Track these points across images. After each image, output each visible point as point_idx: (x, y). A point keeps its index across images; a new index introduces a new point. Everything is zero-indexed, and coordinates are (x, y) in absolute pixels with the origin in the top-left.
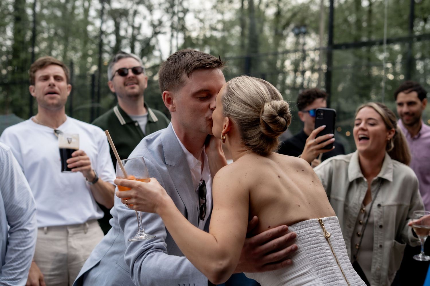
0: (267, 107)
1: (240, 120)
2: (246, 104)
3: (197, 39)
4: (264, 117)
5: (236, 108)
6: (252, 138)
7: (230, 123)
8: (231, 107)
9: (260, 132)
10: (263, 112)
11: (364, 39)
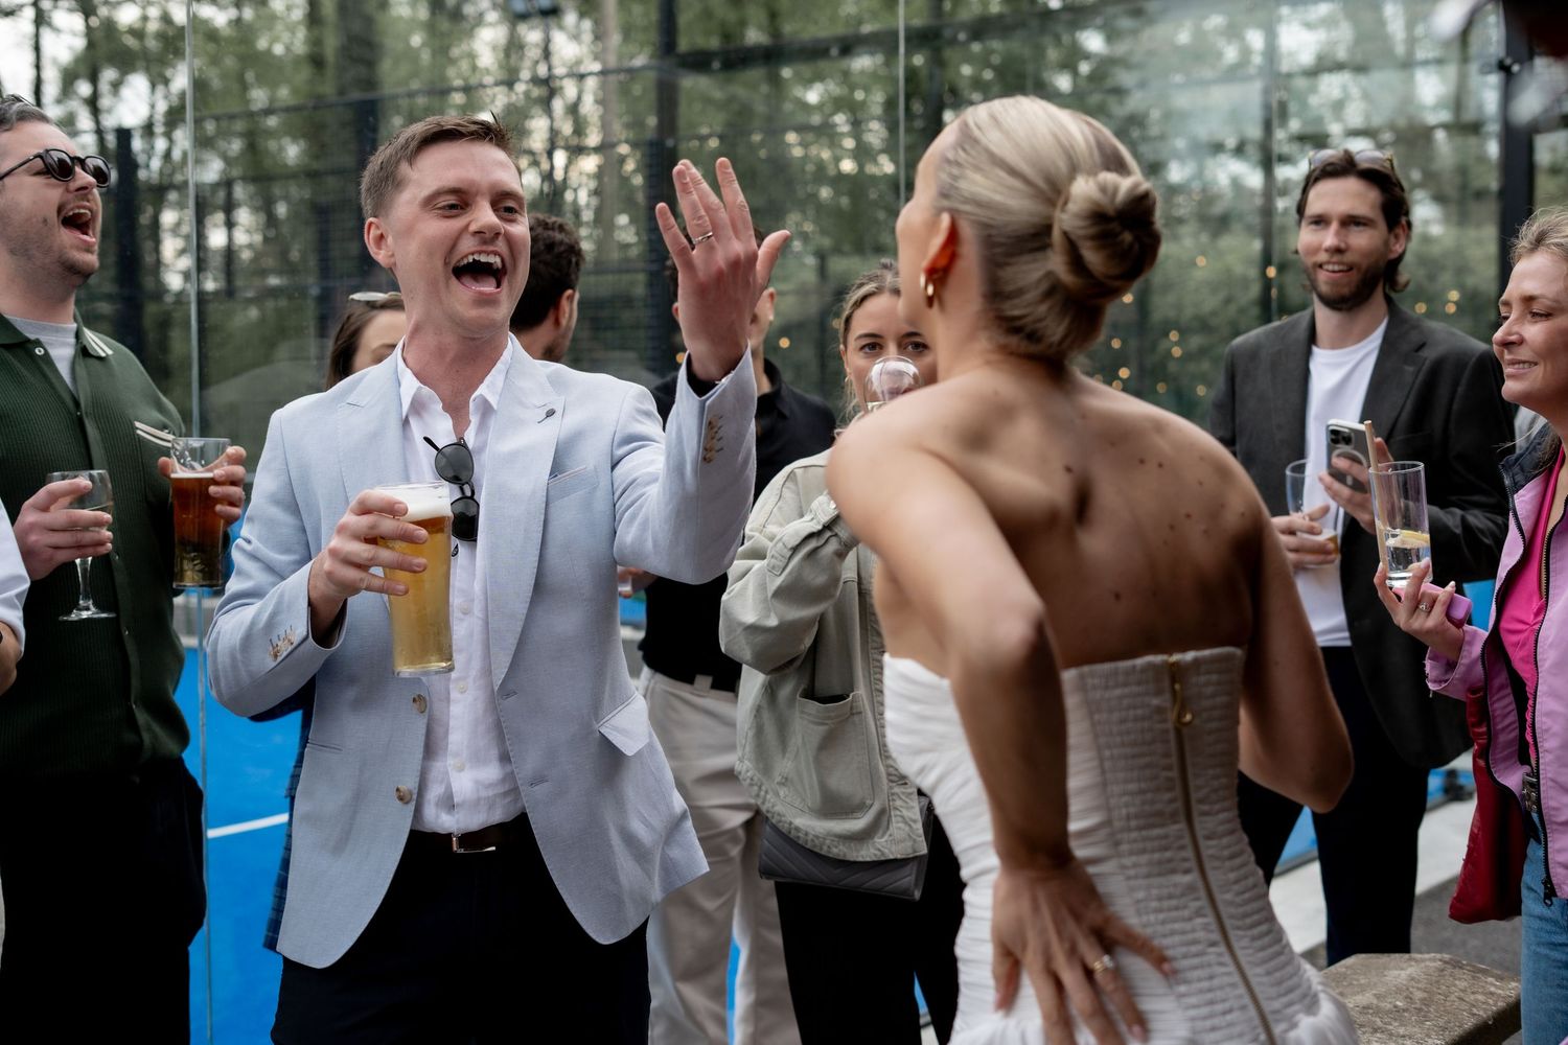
0: (1084, 189)
1: (986, 226)
2: (1013, 172)
3: (138, 33)
4: (1068, 219)
5: (981, 185)
6: (1020, 292)
7: (953, 237)
8: (963, 185)
9: (1049, 274)
10: (1066, 203)
11: (754, 36)
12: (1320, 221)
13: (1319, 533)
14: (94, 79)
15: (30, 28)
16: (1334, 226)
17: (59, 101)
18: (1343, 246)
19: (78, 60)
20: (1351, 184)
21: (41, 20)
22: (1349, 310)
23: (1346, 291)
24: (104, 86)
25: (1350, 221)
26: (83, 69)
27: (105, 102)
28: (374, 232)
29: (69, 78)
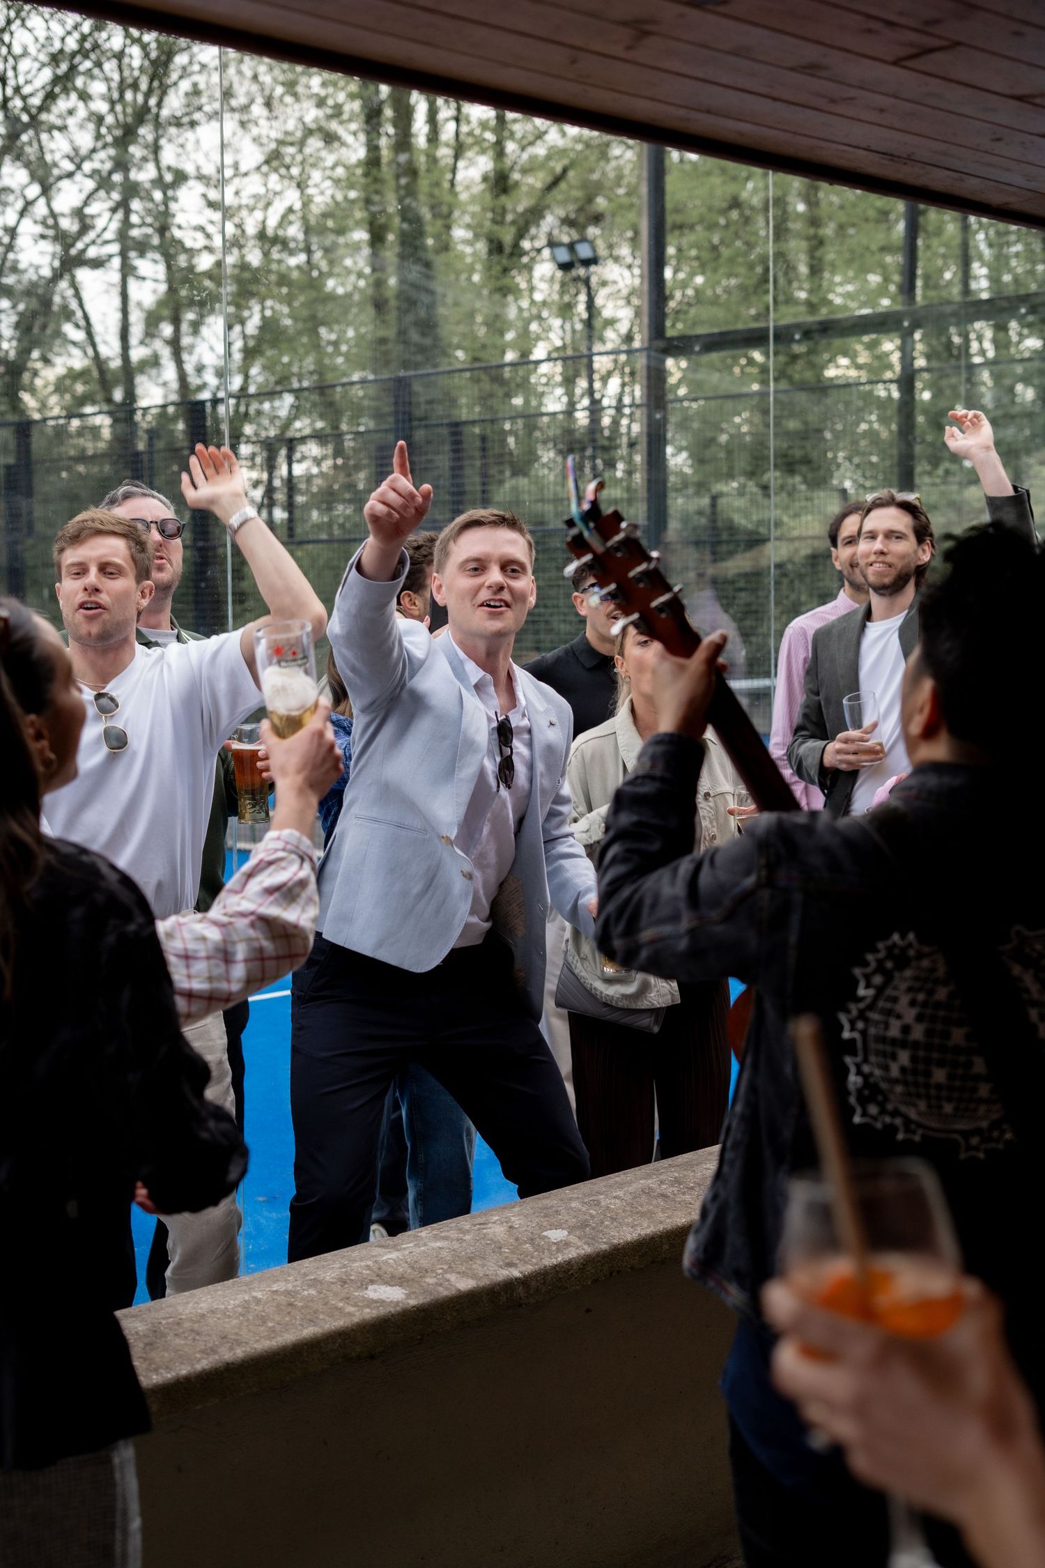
12: (873, 536)
13: (867, 741)
14: (176, 321)
15: (116, 277)
16: (880, 538)
17: (142, 343)
18: (885, 550)
19: (161, 304)
20: (892, 511)
21: (127, 270)
22: (891, 595)
23: (887, 581)
24: (185, 327)
25: (890, 535)
26: (166, 312)
27: (186, 341)
28: (437, 583)
29: (152, 321)
